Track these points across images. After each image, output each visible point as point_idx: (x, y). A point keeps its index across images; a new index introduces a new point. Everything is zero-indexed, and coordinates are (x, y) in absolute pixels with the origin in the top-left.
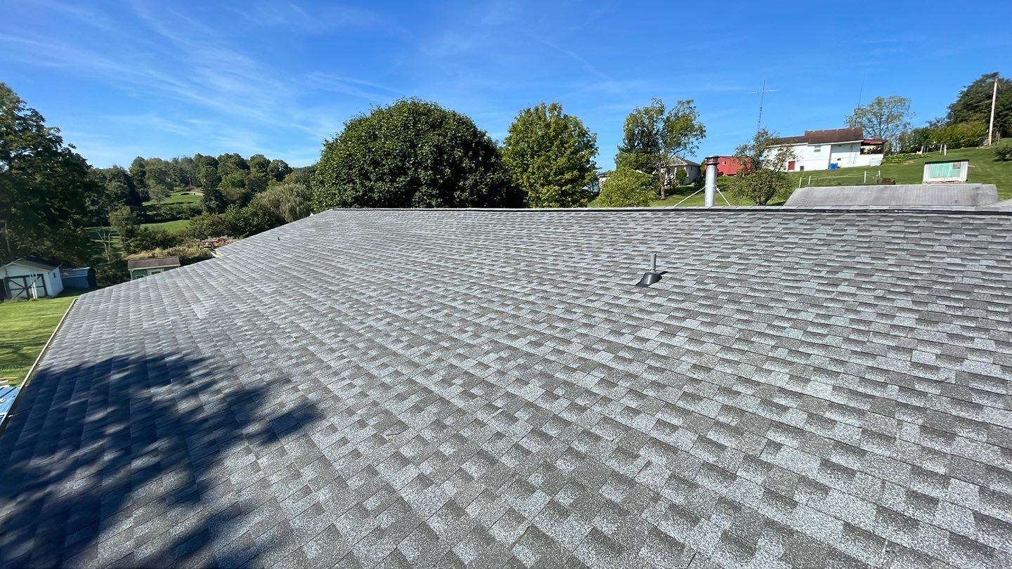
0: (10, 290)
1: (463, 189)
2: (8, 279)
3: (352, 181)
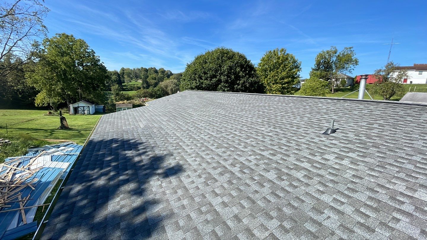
0: (78, 111)
1: (238, 85)
2: (78, 107)
3: (196, 80)
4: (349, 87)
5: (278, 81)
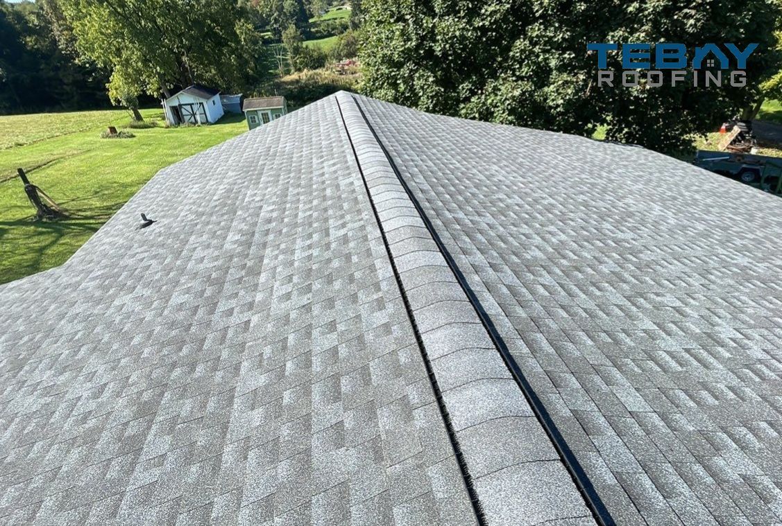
2: (181, 106)
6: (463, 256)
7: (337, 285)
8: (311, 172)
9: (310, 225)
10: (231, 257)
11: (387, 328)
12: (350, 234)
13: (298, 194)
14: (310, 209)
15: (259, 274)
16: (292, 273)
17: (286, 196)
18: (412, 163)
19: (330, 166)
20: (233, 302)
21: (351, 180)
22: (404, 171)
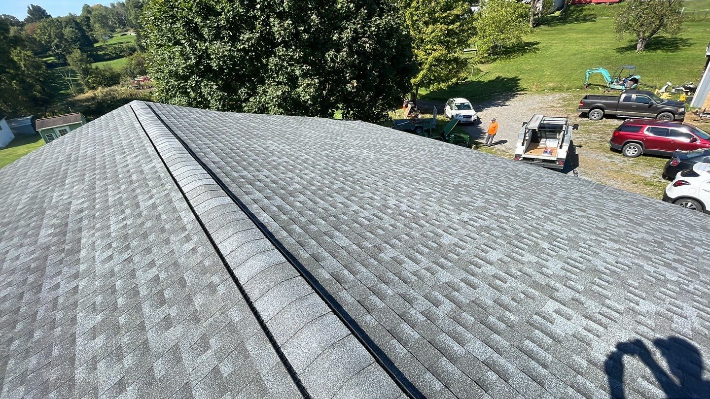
4: (557, 13)
5: (437, 14)
6: (247, 196)
7: (152, 238)
8: (116, 166)
9: (121, 204)
10: (48, 247)
11: (194, 251)
12: (158, 201)
13: (106, 185)
14: (120, 193)
15: (79, 251)
16: (110, 242)
17: (95, 188)
18: (204, 146)
19: (132, 158)
20: (58, 279)
21: (153, 165)
22: (198, 152)
